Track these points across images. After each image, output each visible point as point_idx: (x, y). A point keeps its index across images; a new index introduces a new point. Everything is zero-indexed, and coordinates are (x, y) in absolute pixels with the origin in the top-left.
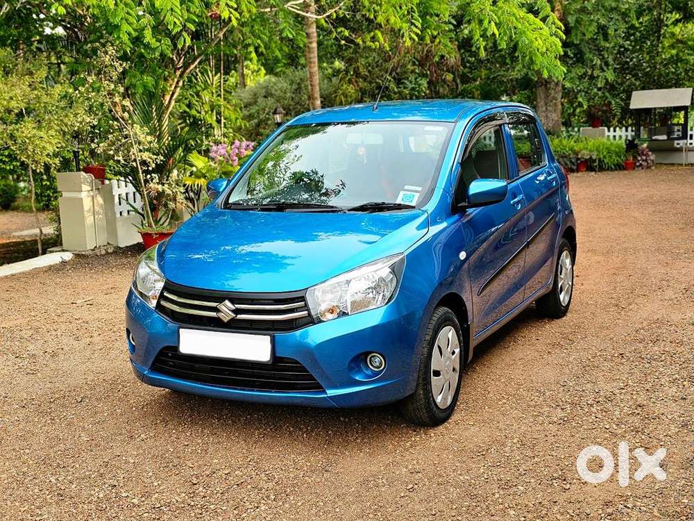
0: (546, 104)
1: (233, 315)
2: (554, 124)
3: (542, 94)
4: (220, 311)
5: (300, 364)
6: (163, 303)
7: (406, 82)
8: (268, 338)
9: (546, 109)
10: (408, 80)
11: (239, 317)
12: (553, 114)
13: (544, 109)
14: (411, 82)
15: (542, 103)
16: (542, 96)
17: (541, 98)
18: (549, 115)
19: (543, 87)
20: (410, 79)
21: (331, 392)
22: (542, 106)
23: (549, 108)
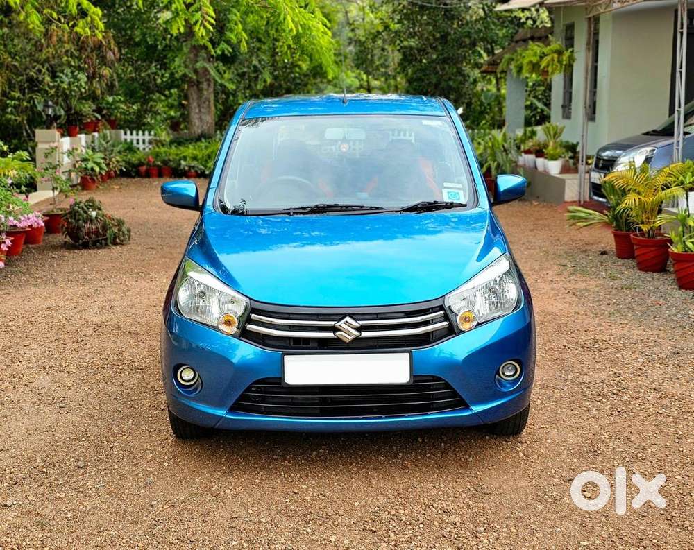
0: (199, 106)
1: (356, 333)
2: (209, 127)
3: (194, 94)
4: (339, 330)
5: (444, 380)
6: (250, 327)
7: (61, 75)
8: (407, 355)
9: (200, 111)
10: (63, 74)
11: (365, 334)
12: (208, 117)
13: (197, 110)
14: (67, 76)
15: (195, 104)
16: (195, 96)
17: (193, 99)
18: (203, 117)
19: (195, 87)
20: (65, 72)
21: (477, 409)
22: (195, 108)
23: (202, 110)
